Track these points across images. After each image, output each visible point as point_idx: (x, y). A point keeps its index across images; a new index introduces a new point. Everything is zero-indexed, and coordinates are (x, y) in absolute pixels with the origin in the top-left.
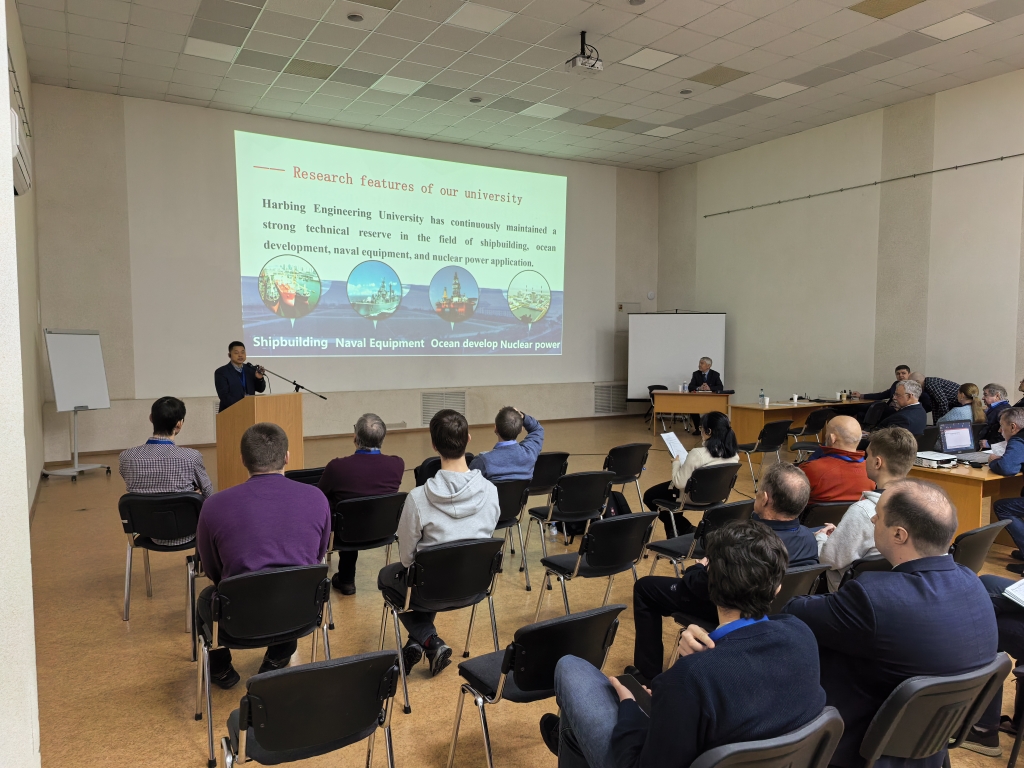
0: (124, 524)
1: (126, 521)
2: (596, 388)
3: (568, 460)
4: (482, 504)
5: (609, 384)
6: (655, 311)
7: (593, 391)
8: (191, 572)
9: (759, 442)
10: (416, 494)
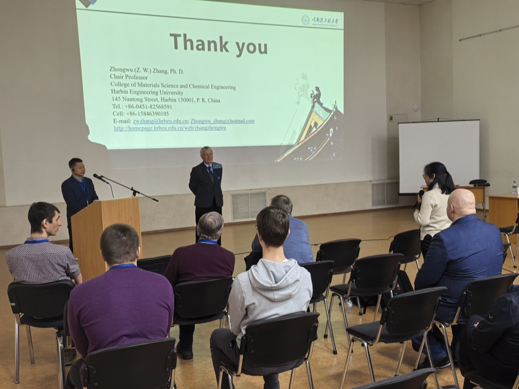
0: (12, 306)
1: (14, 304)
2: (373, 185)
3: (361, 245)
4: (297, 290)
5: (384, 182)
6: (420, 120)
7: (370, 188)
8: (60, 345)
9: (516, 225)
10: (241, 279)
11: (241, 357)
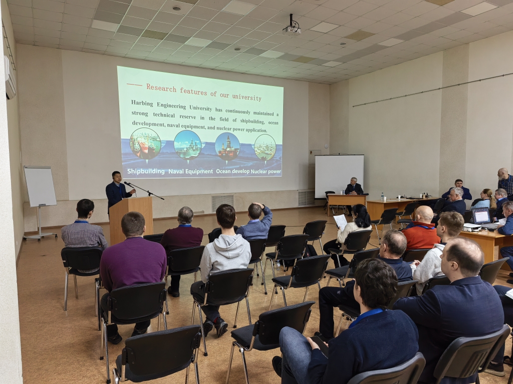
0: (64, 263)
2: (299, 193)
3: (285, 229)
4: (242, 251)
5: (306, 191)
6: (328, 154)
8: (97, 286)
9: (381, 219)
10: (209, 247)
11: (206, 294)
